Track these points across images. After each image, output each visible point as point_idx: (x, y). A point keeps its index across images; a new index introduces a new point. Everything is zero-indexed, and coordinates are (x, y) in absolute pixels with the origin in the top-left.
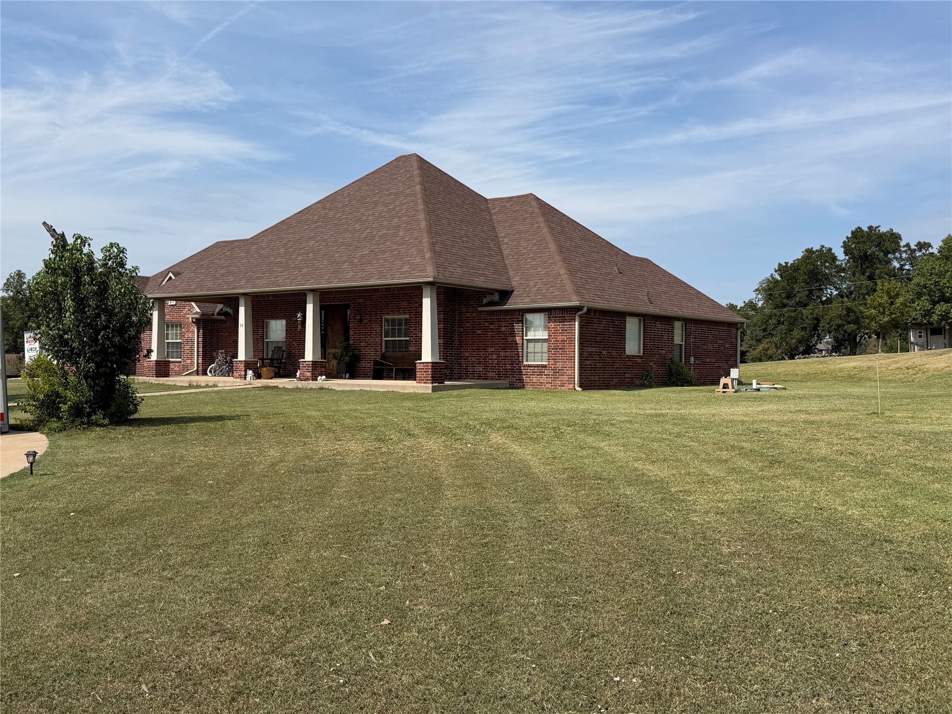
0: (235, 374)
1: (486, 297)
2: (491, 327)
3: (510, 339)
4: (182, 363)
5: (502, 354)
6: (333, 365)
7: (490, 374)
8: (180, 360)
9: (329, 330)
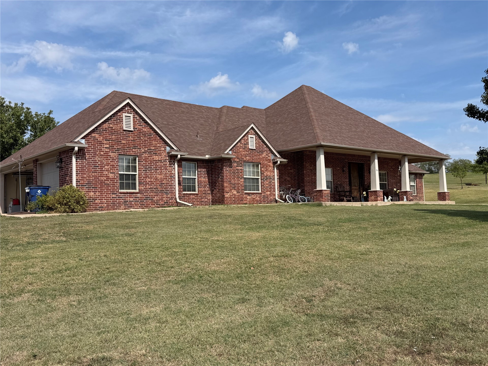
4: (263, 195)
6: (355, 196)
8: (260, 192)
9: (352, 176)
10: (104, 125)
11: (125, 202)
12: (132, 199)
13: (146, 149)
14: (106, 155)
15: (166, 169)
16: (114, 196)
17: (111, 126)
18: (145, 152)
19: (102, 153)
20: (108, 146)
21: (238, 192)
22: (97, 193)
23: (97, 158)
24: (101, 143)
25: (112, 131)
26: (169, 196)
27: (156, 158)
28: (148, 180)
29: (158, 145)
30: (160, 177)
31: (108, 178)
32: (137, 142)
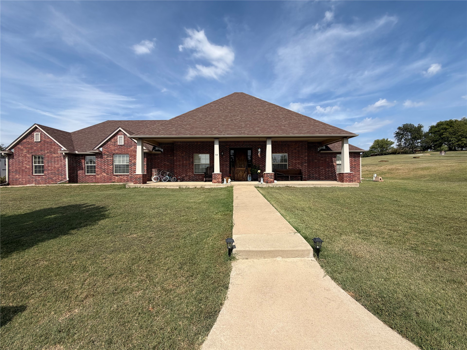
0: (214, 180)
1: (319, 147)
2: (322, 159)
3: (331, 164)
4: (130, 175)
5: (327, 170)
6: (240, 175)
7: (321, 178)
8: (129, 174)
9: (237, 159)
10: (24, 141)
11: (36, 180)
12: (39, 179)
13: (48, 151)
14: (25, 156)
15: (61, 161)
16: (29, 177)
17: (28, 140)
18: (48, 153)
19: (23, 155)
20: (26, 151)
21: (107, 174)
22: (20, 176)
23: (20, 158)
24: (22, 150)
25: (29, 143)
26: (63, 177)
27: (55, 155)
28: (49, 168)
29: (56, 148)
30: (57, 166)
31: (26, 168)
32: (43, 147)
